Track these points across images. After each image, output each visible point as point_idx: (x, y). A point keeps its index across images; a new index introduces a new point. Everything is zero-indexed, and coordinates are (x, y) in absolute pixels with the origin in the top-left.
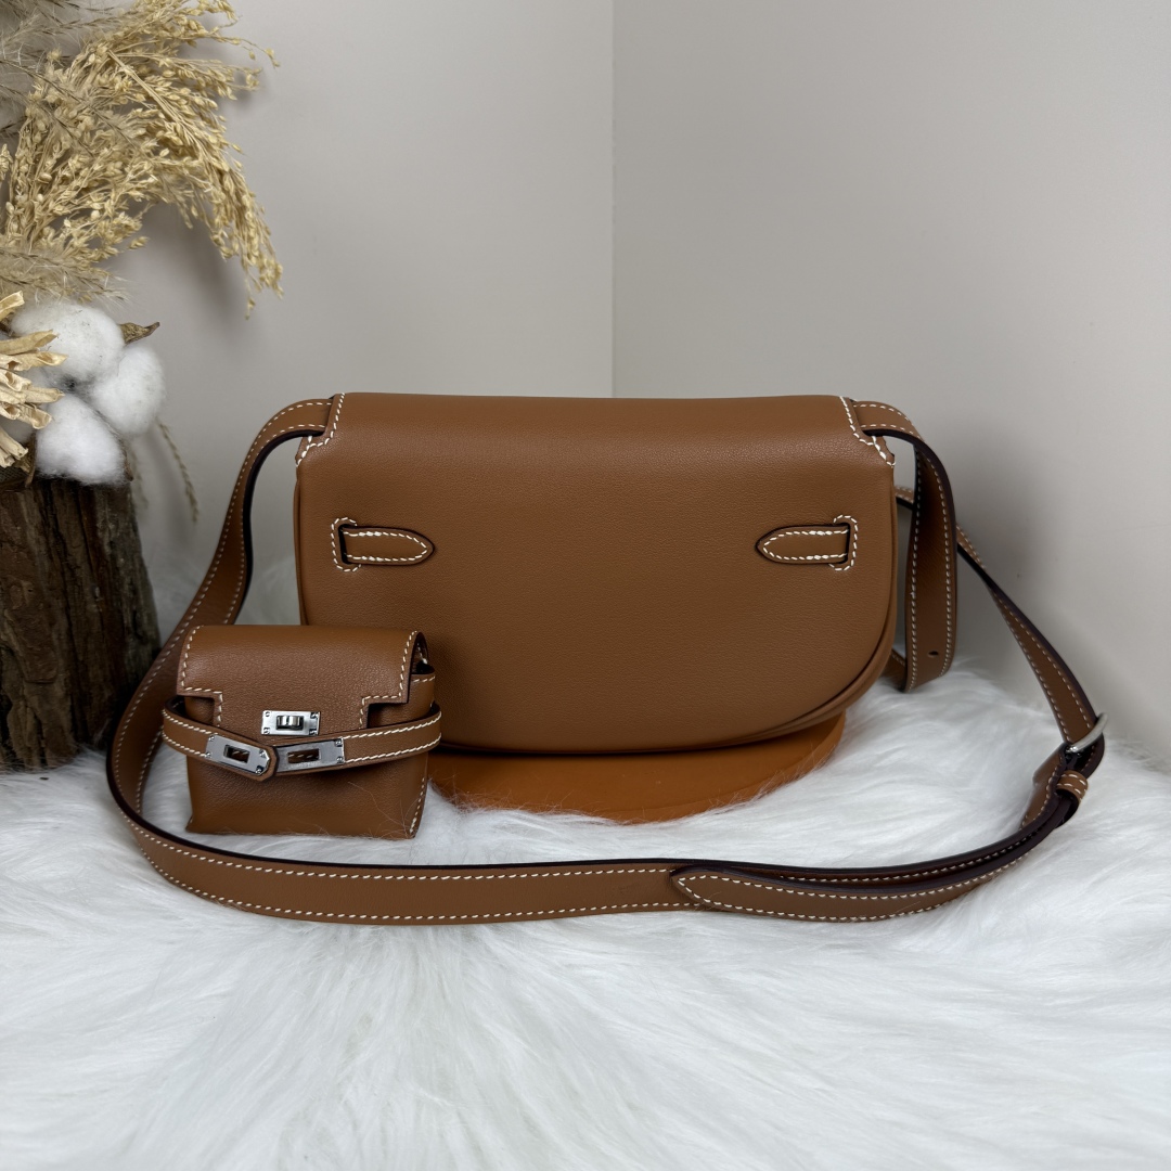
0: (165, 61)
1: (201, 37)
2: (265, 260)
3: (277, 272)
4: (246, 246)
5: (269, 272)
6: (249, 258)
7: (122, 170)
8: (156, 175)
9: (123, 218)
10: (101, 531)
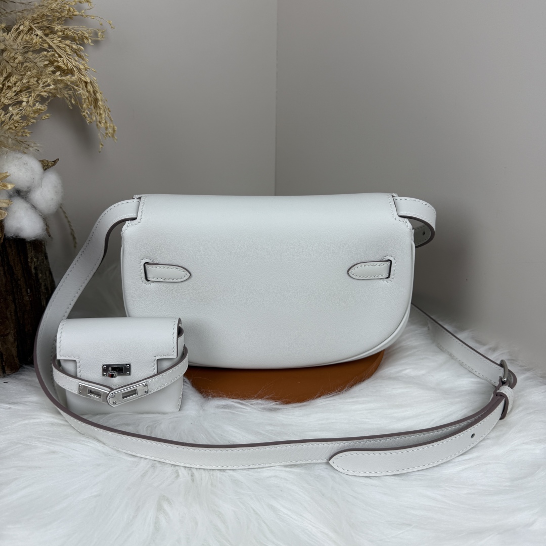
0: (58, 28)
1: (75, 15)
2: (108, 125)
3: (114, 131)
4: (99, 118)
5: (110, 130)
6: (100, 123)
7: (37, 81)
8: (54, 85)
9: (38, 106)
10: (30, 263)
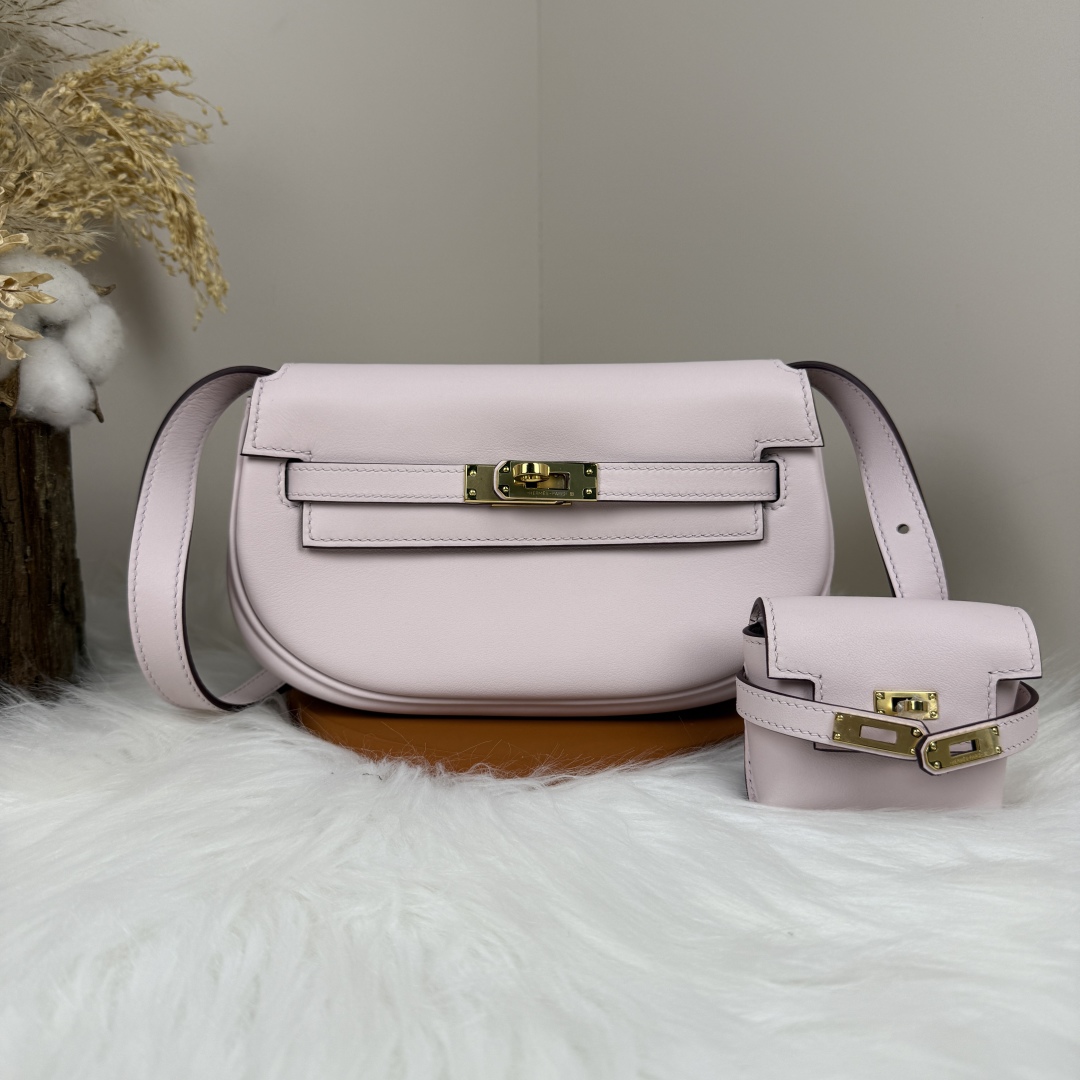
4: (195, 263)
5: (217, 287)
6: (198, 273)
10: (38, 485)
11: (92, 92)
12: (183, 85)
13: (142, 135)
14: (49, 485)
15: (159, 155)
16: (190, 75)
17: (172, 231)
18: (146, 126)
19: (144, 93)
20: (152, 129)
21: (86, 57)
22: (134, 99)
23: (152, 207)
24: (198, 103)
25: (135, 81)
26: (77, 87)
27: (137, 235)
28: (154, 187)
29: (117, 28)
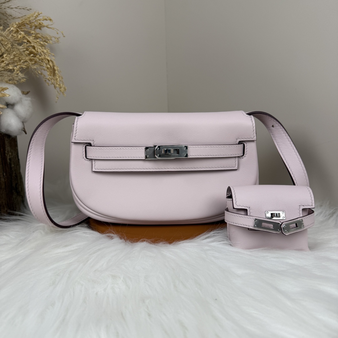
1: (43, 26)
3: (65, 90)
4: (55, 81)
5: (62, 89)
6: (56, 84)
10: (7, 154)
11: (22, 29)
12: (50, 25)
13: (38, 42)
14: (10, 154)
15: (43, 48)
16: (52, 22)
17: (48, 72)
18: (39, 38)
19: (38, 28)
20: (41, 39)
21: (19, 18)
22: (35, 30)
23: (41, 65)
24: (55, 31)
25: (35, 24)
26: (16, 27)
27: (37, 73)
28: (42, 58)
29: (28, 8)
